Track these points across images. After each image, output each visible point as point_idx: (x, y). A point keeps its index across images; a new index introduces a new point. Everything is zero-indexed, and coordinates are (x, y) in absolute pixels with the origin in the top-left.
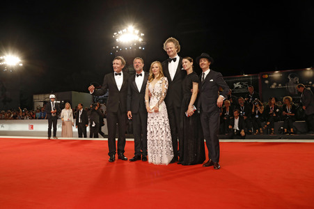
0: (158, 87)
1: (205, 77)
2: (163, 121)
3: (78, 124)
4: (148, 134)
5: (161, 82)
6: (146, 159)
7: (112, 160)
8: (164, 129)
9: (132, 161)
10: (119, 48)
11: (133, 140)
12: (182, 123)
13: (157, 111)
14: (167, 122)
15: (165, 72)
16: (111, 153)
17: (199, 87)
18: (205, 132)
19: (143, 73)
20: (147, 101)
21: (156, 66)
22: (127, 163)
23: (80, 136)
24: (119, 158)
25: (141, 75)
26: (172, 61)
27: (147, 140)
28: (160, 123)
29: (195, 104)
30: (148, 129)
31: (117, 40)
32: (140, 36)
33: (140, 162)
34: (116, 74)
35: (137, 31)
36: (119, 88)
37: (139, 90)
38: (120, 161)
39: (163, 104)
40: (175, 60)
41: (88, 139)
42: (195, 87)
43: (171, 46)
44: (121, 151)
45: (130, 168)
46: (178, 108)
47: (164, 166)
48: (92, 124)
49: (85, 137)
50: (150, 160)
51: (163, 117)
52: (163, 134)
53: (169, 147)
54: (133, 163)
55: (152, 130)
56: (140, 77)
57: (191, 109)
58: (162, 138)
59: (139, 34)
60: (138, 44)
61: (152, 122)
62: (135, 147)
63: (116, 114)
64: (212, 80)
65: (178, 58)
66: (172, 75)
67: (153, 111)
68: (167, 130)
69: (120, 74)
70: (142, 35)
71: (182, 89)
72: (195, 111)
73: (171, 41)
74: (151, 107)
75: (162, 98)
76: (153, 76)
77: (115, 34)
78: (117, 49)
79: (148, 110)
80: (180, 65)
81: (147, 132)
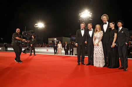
0: (99, 35)
1: (120, 30)
2: (100, 49)
3: (65, 49)
4: (94, 54)
5: (100, 33)
6: (93, 65)
7: (79, 64)
8: (101, 52)
9: (87, 65)
10: (82, 19)
11: (88, 57)
12: (109, 50)
13: (98, 45)
14: (102, 50)
15: (102, 29)
16: (79, 62)
17: (117, 35)
18: (120, 54)
19: (92, 29)
20: (94, 41)
21: (98, 26)
22: (85, 66)
23: (66, 54)
24: (82, 64)
25: (91, 30)
26: (105, 24)
27: (93, 57)
28: (99, 50)
29: (115, 42)
30: (94, 52)
31: (81, 16)
32: (90, 15)
33: (90, 66)
34: (82, 30)
35: (89, 12)
36: (83, 36)
37: (91, 36)
38: (82, 65)
39: (101, 42)
40: (106, 24)
41: (69, 55)
42: (116, 35)
43: (105, 18)
44: (83, 61)
45: (86, 68)
46: (107, 44)
47: (101, 68)
48: (71, 50)
49: (68, 55)
50: (95, 65)
51: (101, 48)
52: (101, 55)
53: (103, 60)
54: (88, 66)
55: (96, 53)
56: (91, 31)
57: (114, 44)
58: (100, 56)
59: (90, 13)
60: (90, 18)
61: (96, 49)
62: (89, 59)
63: (81, 46)
64: (123, 32)
65: (107, 23)
66: (105, 30)
67: (96, 45)
68: (102, 53)
69: (83, 30)
70: (91, 14)
71: (109, 36)
72: (115, 45)
73: (105, 15)
74: (96, 43)
75: (100, 40)
76: (97, 31)
77: (80, 14)
78: (81, 20)
79: (94, 44)
80: (109, 26)
81: (93, 53)
